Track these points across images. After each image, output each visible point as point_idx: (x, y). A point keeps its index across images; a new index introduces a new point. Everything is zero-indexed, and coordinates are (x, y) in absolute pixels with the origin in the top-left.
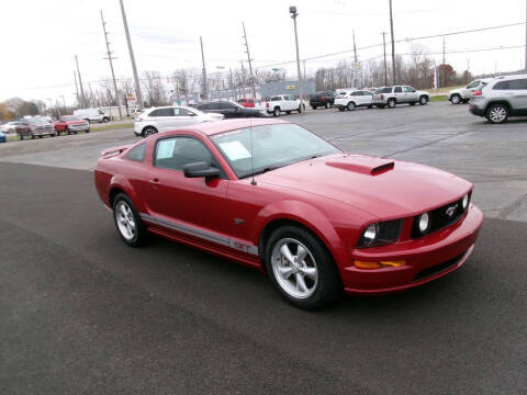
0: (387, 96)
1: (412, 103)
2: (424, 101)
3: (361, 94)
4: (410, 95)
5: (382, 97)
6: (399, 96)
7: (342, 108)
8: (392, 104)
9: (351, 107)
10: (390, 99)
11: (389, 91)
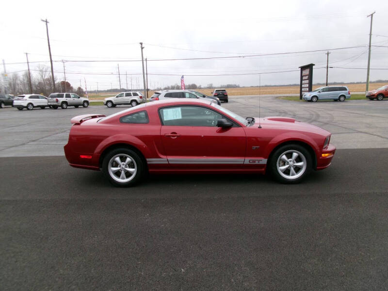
0: (61, 100)
1: (76, 106)
2: (86, 104)
3: (38, 97)
4: (77, 100)
5: (57, 101)
6: (68, 100)
7: (20, 108)
8: (65, 106)
9: (30, 107)
10: (63, 102)
11: (62, 96)
